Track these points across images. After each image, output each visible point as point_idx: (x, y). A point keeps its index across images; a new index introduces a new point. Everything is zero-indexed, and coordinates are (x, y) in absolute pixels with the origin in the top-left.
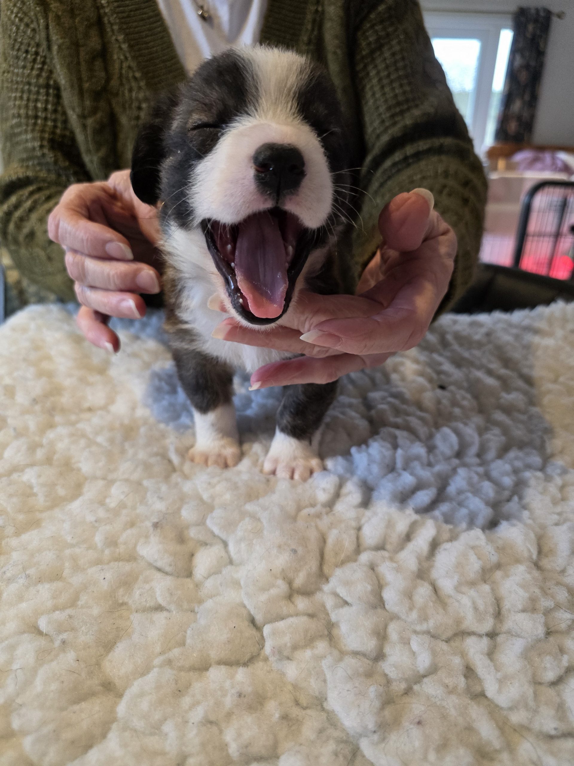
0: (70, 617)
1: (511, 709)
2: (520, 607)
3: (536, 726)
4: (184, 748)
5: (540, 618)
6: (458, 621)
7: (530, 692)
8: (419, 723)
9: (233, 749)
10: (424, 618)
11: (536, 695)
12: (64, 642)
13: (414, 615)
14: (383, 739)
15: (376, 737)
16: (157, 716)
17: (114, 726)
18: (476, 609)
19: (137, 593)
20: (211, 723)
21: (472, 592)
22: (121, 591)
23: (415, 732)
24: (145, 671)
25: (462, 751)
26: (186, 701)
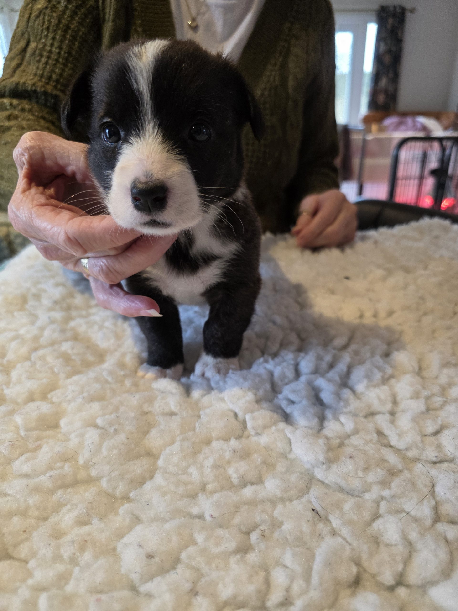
0: (118, 417)
1: (407, 449)
2: (408, 396)
3: (424, 457)
4: (204, 479)
5: (422, 401)
6: (369, 406)
7: (419, 438)
8: (351, 457)
9: (235, 479)
11: (422, 441)
12: (116, 430)
14: (329, 467)
15: (324, 467)
16: (184, 464)
17: (158, 472)
18: (379, 399)
19: (157, 405)
20: (219, 466)
21: (377, 390)
22: (146, 405)
23: (349, 462)
24: (172, 442)
25: (379, 470)
26: (201, 457)
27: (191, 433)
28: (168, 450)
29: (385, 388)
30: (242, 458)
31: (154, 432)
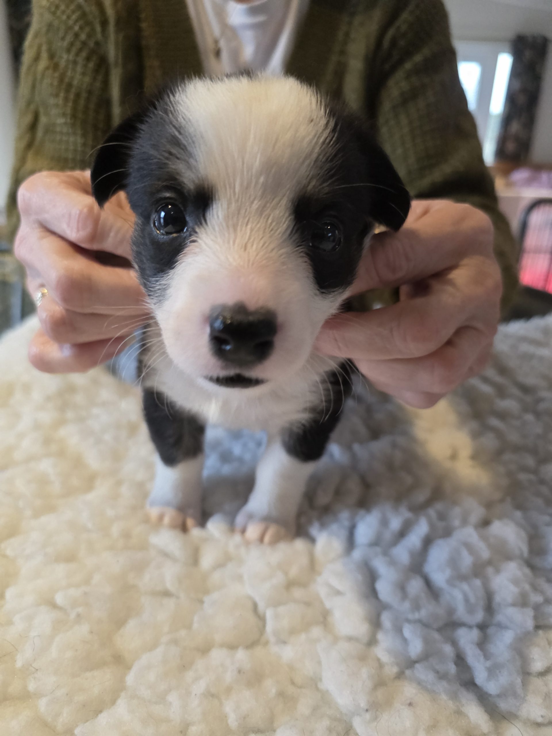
0: (85, 594)
1: (499, 696)
3: (524, 714)
4: (186, 717)
5: (530, 613)
6: (451, 612)
8: (410, 704)
9: (233, 721)
10: (416, 607)
11: (523, 684)
12: (78, 615)
13: (407, 605)
14: (375, 718)
15: (368, 716)
16: (163, 686)
17: (123, 694)
18: (467, 600)
19: (147, 576)
20: (213, 695)
21: (464, 586)
22: (132, 575)
23: (406, 713)
24: (153, 646)
25: (451, 733)
26: (190, 675)
27: (183, 633)
28: (145, 659)
29: (478, 582)
30: (249, 684)
31: (132, 625)
